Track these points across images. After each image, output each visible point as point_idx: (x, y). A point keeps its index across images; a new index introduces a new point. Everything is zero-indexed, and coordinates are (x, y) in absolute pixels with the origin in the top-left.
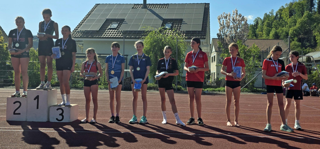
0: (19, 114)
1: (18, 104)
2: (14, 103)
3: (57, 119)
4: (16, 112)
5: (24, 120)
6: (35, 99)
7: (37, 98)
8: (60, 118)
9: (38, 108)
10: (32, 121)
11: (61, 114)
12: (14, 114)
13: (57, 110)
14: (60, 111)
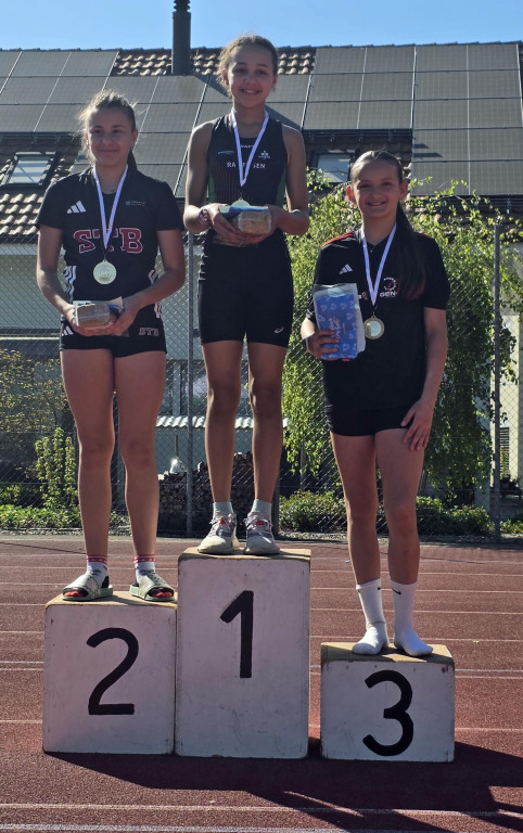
0: (127, 709)
1: (116, 649)
2: (94, 641)
3: (370, 742)
4: (105, 700)
5: (162, 749)
6: (227, 616)
7: (242, 606)
8: (391, 733)
9: (246, 671)
10: (216, 758)
11: (398, 712)
12: (95, 707)
13: (372, 681)
14: (390, 694)
